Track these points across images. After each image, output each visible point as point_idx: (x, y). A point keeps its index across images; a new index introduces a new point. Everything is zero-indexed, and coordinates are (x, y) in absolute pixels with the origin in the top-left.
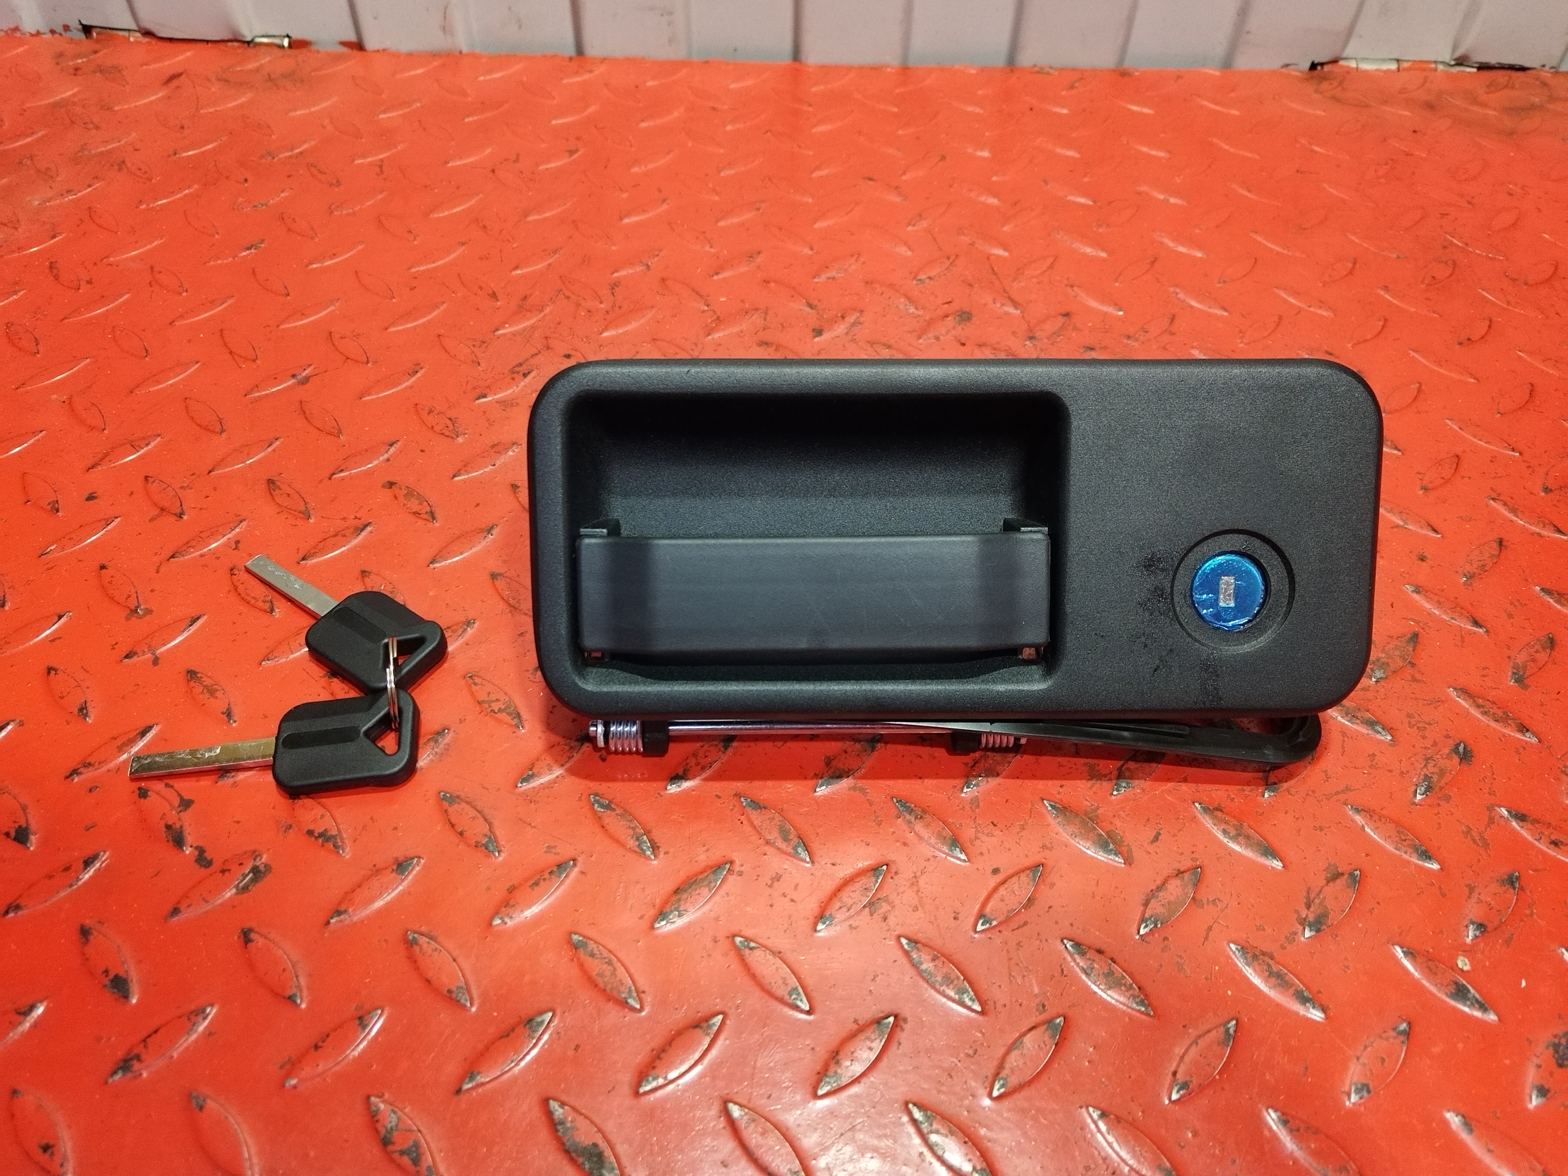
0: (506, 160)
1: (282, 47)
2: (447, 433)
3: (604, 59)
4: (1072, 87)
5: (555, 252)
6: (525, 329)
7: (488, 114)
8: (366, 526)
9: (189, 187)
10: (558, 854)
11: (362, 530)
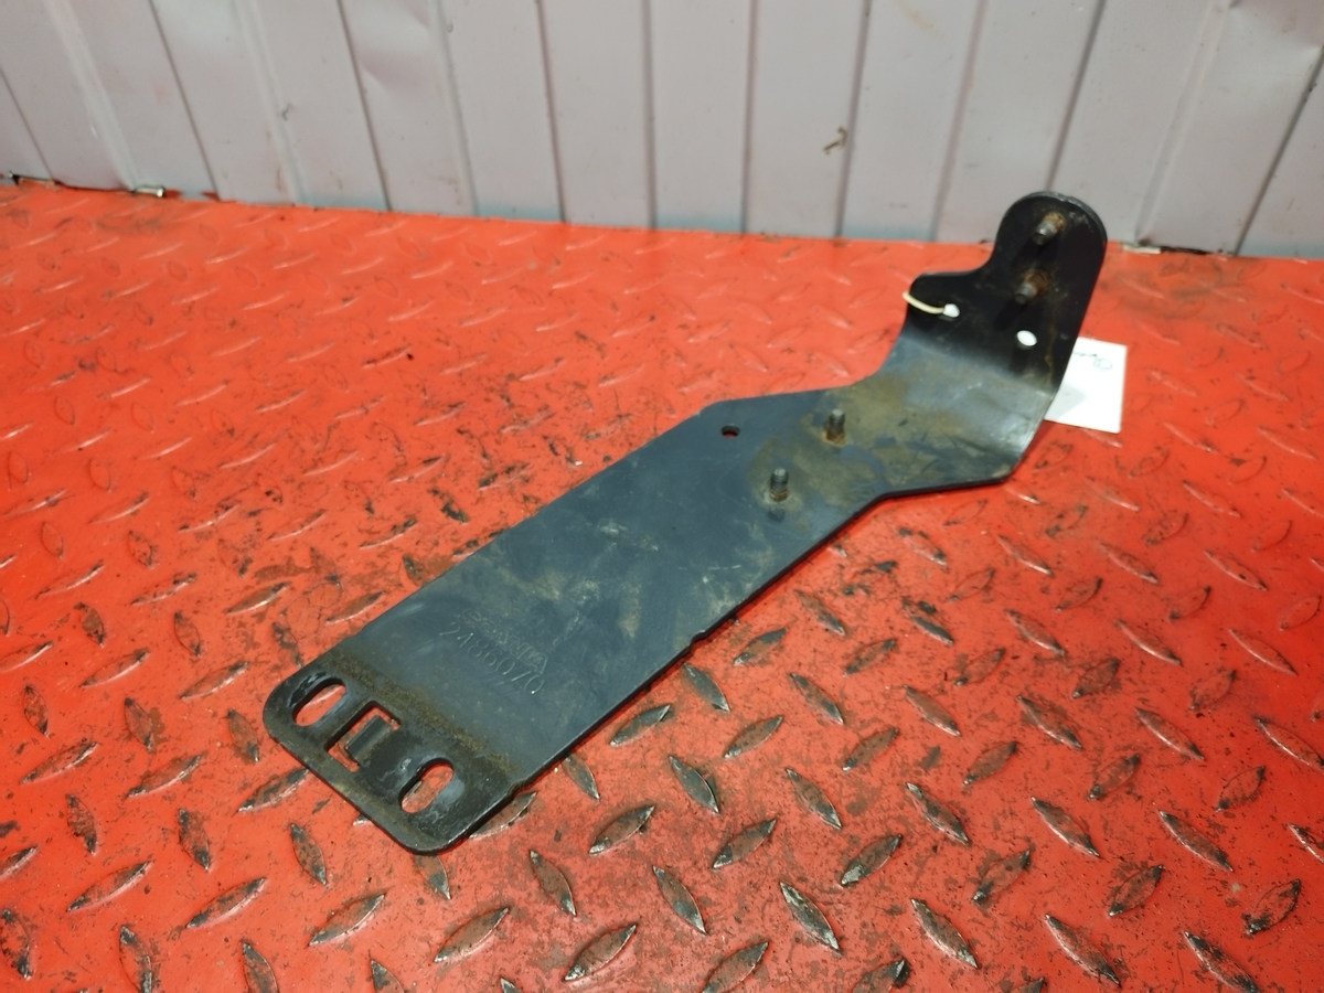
0: (292, 305)
1: (155, 196)
2: (143, 560)
3: (406, 216)
4: (787, 254)
5: (297, 393)
6: (245, 465)
7: (293, 263)
8: (45, 646)
9: (38, 320)
10: (74, 981)
11: (42, 648)
